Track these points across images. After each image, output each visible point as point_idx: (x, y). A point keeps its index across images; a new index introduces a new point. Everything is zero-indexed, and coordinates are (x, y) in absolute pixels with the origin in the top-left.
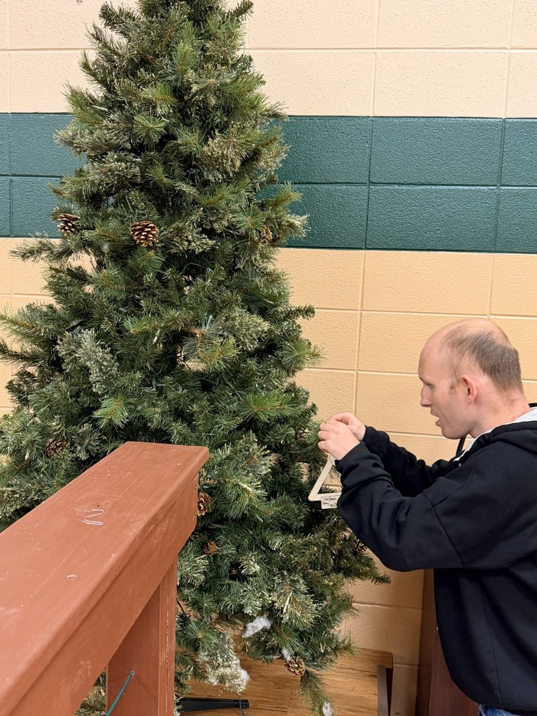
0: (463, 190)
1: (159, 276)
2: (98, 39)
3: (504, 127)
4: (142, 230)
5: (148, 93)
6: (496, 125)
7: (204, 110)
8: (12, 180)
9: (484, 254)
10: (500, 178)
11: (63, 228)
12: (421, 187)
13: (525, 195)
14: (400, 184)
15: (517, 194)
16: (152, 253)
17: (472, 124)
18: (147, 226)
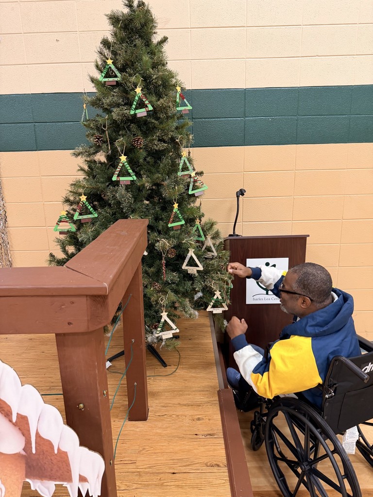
0: (231, 120)
1: (145, 159)
2: (101, 53)
3: (245, 92)
4: (138, 141)
5: (133, 79)
6: (242, 91)
7: (156, 87)
8: (35, 125)
9: (240, 147)
10: (245, 114)
11: (97, 141)
12: (213, 119)
13: (255, 120)
14: (205, 118)
15: (252, 121)
16: (141, 150)
17: (233, 91)
18: (139, 139)
